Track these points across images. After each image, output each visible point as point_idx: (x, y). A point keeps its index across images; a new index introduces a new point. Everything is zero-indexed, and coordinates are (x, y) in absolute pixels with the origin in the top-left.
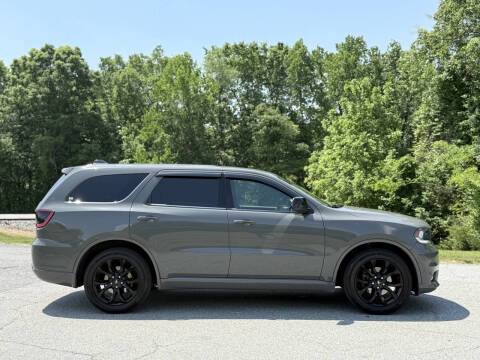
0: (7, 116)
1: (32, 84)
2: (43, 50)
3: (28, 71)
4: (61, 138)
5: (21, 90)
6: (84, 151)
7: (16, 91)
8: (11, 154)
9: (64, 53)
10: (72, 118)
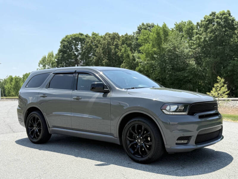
0: (194, 51)
1: (204, 33)
2: (211, 15)
3: (203, 27)
4: (218, 59)
5: (198, 37)
6: (231, 64)
7: (196, 38)
8: (195, 69)
9: (221, 14)
10: (224, 48)
